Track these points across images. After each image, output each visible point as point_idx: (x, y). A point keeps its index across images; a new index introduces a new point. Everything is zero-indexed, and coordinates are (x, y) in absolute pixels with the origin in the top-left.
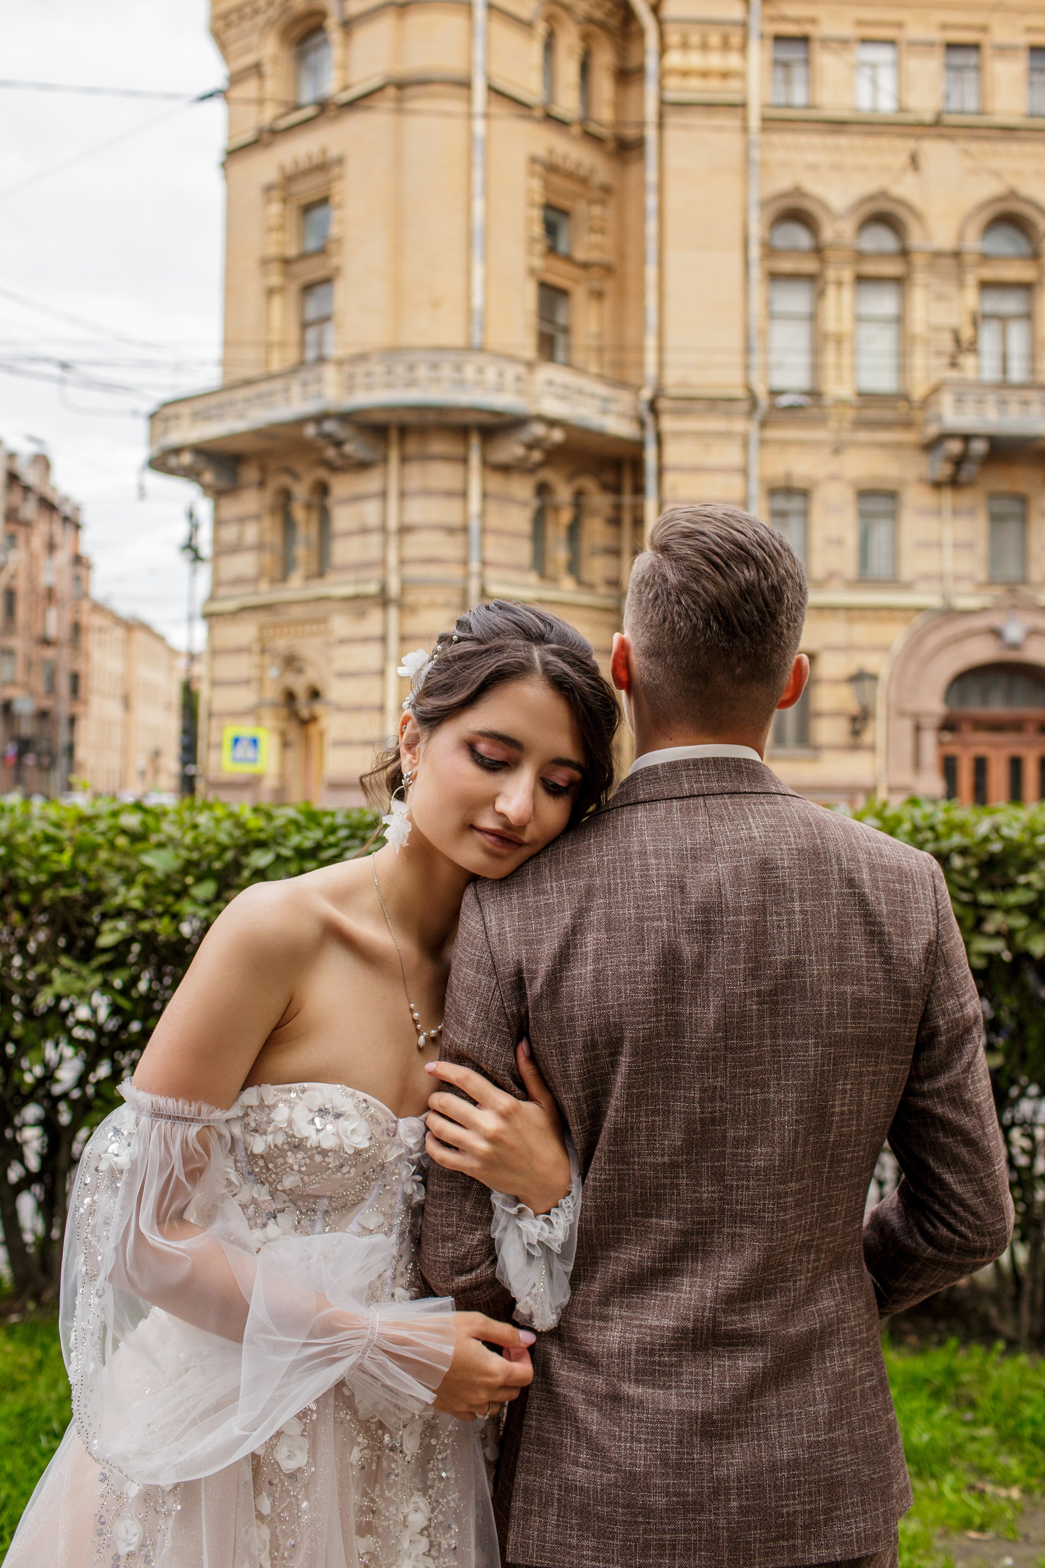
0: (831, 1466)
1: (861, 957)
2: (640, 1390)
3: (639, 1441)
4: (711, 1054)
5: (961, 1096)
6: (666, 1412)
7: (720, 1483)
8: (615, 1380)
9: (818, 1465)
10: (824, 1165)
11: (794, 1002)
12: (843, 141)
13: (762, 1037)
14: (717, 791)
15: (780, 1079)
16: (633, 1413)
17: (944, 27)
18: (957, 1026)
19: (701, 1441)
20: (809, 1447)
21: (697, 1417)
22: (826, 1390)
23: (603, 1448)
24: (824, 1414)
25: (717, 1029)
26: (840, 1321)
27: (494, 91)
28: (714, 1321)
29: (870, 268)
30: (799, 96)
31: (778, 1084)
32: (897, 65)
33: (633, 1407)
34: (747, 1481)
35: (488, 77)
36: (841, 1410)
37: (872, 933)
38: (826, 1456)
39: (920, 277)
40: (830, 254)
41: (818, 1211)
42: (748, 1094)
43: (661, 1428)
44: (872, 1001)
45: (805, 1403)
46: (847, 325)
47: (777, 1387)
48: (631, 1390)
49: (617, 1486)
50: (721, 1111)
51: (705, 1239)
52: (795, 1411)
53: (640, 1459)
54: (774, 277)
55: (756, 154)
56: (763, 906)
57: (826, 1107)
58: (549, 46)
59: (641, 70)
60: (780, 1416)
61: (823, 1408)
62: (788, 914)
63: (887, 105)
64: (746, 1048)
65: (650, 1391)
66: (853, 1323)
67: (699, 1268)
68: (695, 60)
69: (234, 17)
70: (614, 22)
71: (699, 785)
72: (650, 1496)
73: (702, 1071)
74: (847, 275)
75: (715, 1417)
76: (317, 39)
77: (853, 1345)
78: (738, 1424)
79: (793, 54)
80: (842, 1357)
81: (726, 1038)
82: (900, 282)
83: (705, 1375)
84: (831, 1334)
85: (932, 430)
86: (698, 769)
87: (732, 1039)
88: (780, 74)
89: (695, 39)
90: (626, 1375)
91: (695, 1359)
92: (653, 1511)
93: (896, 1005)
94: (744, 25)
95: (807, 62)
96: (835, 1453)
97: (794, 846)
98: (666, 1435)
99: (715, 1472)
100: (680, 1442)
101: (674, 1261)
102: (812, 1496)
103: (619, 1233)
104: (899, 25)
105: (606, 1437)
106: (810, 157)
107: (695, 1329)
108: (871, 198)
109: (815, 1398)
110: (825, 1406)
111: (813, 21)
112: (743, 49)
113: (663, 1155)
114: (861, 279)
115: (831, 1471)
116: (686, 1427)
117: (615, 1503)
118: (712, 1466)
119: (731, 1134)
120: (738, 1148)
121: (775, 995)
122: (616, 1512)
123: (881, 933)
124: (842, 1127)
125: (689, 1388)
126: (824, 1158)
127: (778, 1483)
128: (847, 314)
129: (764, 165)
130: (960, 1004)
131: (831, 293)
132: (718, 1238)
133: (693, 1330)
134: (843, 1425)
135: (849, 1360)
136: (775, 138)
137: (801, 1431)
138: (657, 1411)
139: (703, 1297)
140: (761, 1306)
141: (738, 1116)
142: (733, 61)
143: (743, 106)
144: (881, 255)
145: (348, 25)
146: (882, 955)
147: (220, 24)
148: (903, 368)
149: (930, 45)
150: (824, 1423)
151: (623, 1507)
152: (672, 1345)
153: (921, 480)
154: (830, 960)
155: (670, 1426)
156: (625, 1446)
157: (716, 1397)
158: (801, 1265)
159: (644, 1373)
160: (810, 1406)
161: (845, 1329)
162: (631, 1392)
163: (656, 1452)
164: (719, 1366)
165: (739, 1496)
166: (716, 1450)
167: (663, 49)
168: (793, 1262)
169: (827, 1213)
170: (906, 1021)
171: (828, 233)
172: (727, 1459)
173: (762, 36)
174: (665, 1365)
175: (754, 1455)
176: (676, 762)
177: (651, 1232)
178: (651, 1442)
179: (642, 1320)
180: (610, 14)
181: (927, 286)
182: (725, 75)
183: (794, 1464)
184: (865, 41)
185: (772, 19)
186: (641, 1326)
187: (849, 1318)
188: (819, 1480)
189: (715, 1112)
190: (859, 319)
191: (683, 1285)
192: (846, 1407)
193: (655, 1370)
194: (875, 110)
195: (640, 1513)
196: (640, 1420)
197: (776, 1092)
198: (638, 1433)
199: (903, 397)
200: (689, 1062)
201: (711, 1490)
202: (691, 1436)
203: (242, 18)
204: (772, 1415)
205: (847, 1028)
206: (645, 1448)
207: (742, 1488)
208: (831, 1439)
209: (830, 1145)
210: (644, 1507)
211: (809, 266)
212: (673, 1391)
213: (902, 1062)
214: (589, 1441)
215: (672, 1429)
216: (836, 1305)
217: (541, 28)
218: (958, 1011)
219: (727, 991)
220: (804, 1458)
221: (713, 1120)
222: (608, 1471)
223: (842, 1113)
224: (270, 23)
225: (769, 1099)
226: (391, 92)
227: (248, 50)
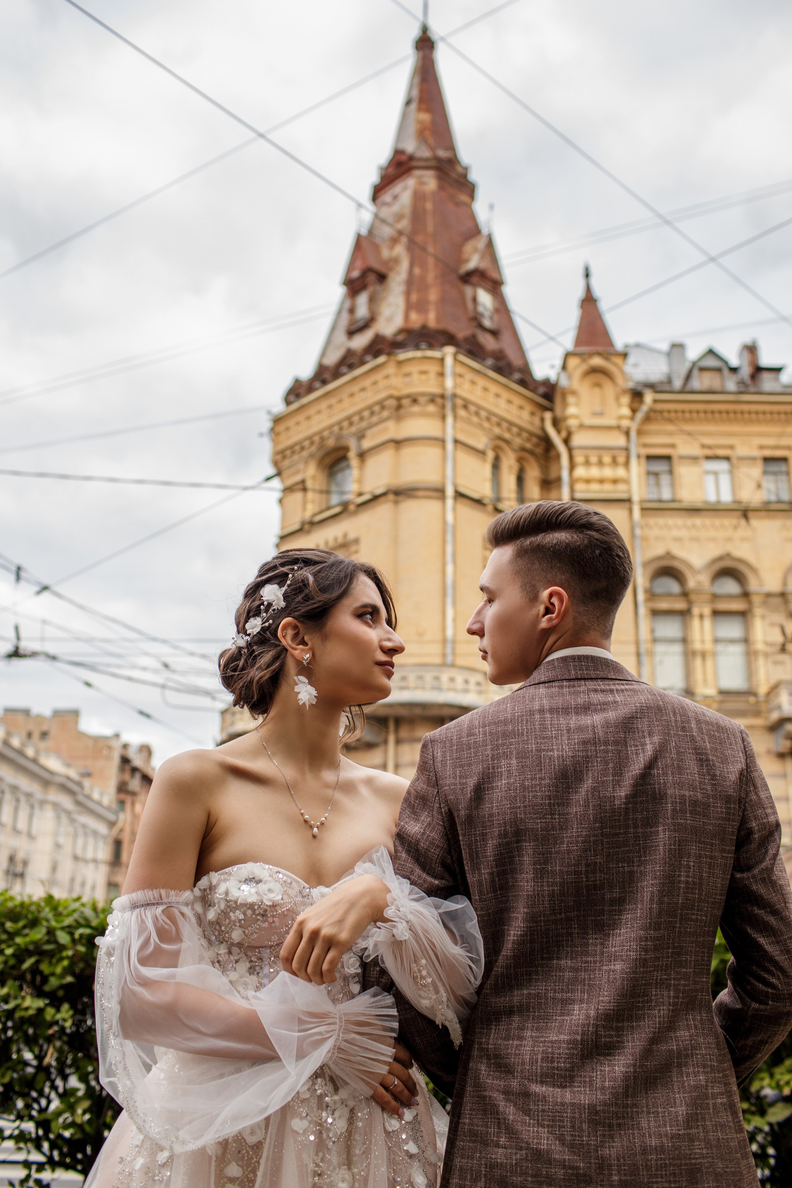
0: (690, 1155)
1: (695, 774)
2: (544, 1089)
3: (543, 1126)
4: (592, 839)
5: (770, 877)
6: (563, 1104)
7: (603, 1161)
8: (526, 1081)
9: (680, 1152)
10: (676, 921)
11: (648, 802)
12: (698, 521)
13: (627, 827)
14: (593, 676)
15: (641, 857)
16: (538, 1105)
17: (761, 447)
18: (765, 828)
19: (589, 1127)
20: (672, 1138)
21: (585, 1108)
22: (684, 1097)
23: (517, 1131)
24: (682, 1114)
25: (595, 821)
26: (693, 1048)
27: (459, 495)
28: (596, 1034)
29: (723, 606)
30: (666, 494)
31: (640, 860)
32: (731, 472)
33: (538, 1101)
34: (624, 1160)
35: (455, 486)
36: (697, 1114)
37: (701, 760)
38: (685, 1146)
39: (758, 611)
40: (693, 597)
41: (672, 956)
42: (619, 867)
43: (559, 1116)
44: (704, 804)
45: (667, 1105)
46: (708, 646)
47: (646, 1093)
48: (536, 1088)
49: (527, 1160)
50: (600, 880)
51: (590, 975)
52: (660, 1110)
53: (544, 1140)
54: (655, 613)
55: (638, 532)
56: (625, 741)
57: (674, 876)
58: (496, 466)
59: (559, 480)
60: (648, 1113)
61: (681, 1110)
62: (642, 745)
63: (726, 497)
64: (617, 834)
65: (551, 1089)
66: (704, 1052)
67: (586, 997)
68: (594, 472)
69: (288, 453)
70: (539, 451)
71: (582, 672)
72: (551, 1168)
73: (586, 851)
74: (707, 611)
75: (598, 1108)
76: (343, 464)
77: (704, 1068)
78: (617, 1116)
79: (660, 467)
80: (696, 1074)
81: (602, 828)
82: (744, 615)
83: (591, 1077)
84: (687, 1056)
85: (775, 716)
86: (581, 661)
87: (606, 828)
88: (652, 479)
89: (594, 459)
90: (534, 1078)
91: (584, 1065)
92: (554, 1180)
93: (721, 808)
94: (627, 449)
95: (671, 472)
96: (692, 1146)
97: (644, 705)
98: (563, 1121)
99: (600, 1152)
100: (573, 1127)
101: (569, 992)
102: (676, 1177)
103: (530, 975)
104: (731, 447)
105: (519, 1124)
106: (676, 533)
107: (582, 1040)
108: (720, 558)
109: (675, 1102)
110: (684, 1108)
111: (673, 446)
112: (627, 464)
113: (560, 914)
114: (716, 613)
115: (690, 1159)
116: (577, 1115)
117: (526, 1174)
118: (598, 1147)
119: (608, 896)
120: (613, 906)
121: (636, 797)
122: (526, 1180)
123: (707, 760)
124: (688, 893)
125: (579, 1087)
126: (676, 916)
127: (649, 1163)
128: (708, 637)
129: (645, 539)
130: (766, 813)
131: (696, 623)
132: (599, 974)
133: (581, 1041)
134: (698, 1126)
135: (701, 1078)
136: (651, 521)
137: (665, 1125)
138: (556, 1104)
139: (588, 1017)
140: (633, 1027)
141: (612, 883)
142: (621, 472)
143: (629, 501)
144: (730, 597)
145: (362, 456)
146: (709, 774)
147: (279, 457)
148: (750, 673)
149: (753, 459)
150: (683, 1121)
151: (532, 1176)
152: (566, 1054)
153: (769, 752)
154: (672, 774)
155: (565, 1115)
156: (533, 1130)
157: (599, 1093)
158: (663, 998)
159: (547, 1076)
160: (672, 1107)
161: (697, 1054)
162: (537, 1090)
163: (556, 1134)
164: (601, 1070)
165: (619, 1172)
166: (600, 1135)
167: (572, 466)
168: (656, 995)
169: (678, 959)
170: (729, 820)
171: (691, 583)
172: (609, 1142)
173: (639, 457)
174: (562, 1070)
175: (630, 1141)
176: (567, 657)
177: (553, 971)
178: (552, 1126)
179: (546, 1037)
180: (537, 445)
181: (763, 617)
182: (615, 481)
183: (660, 1149)
184: (708, 458)
185: (645, 445)
186: (545, 1041)
187: (700, 1048)
188: (681, 1165)
189: (596, 881)
190: (716, 641)
191: (574, 1010)
192: (701, 1113)
193: (554, 1074)
194: (718, 502)
195: (544, 1181)
196: (543, 1111)
197: (638, 866)
198: (543, 1120)
199: (751, 693)
200: (577, 846)
201: (597, 1166)
202: (581, 1122)
203: (293, 453)
204: (643, 1111)
205: (687, 820)
206: (548, 1131)
207: (621, 1166)
208: (689, 1134)
209: (680, 906)
210: (547, 1176)
211: (680, 605)
212: (568, 1090)
213: (729, 852)
214: (507, 1128)
215: (567, 1117)
216: (690, 1036)
217: (491, 455)
218: (764, 818)
219: (601, 795)
220: (668, 1146)
221: (595, 886)
222: (521, 1149)
223: (687, 882)
224: (312, 456)
225: (634, 871)
226: (391, 497)
227: (297, 472)
